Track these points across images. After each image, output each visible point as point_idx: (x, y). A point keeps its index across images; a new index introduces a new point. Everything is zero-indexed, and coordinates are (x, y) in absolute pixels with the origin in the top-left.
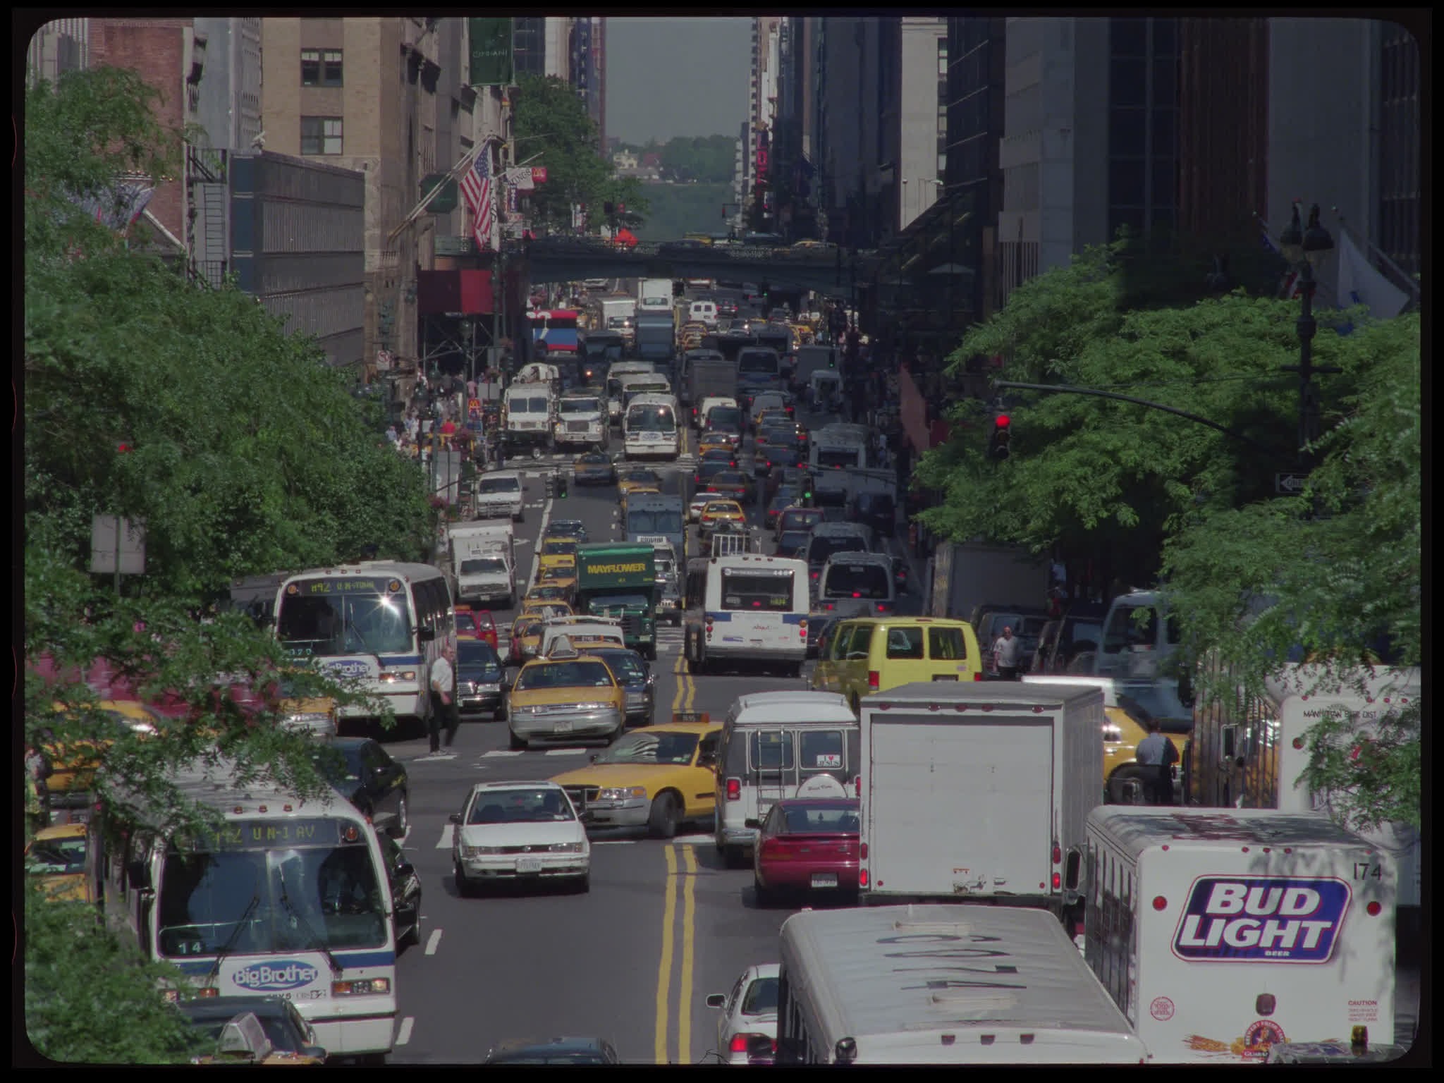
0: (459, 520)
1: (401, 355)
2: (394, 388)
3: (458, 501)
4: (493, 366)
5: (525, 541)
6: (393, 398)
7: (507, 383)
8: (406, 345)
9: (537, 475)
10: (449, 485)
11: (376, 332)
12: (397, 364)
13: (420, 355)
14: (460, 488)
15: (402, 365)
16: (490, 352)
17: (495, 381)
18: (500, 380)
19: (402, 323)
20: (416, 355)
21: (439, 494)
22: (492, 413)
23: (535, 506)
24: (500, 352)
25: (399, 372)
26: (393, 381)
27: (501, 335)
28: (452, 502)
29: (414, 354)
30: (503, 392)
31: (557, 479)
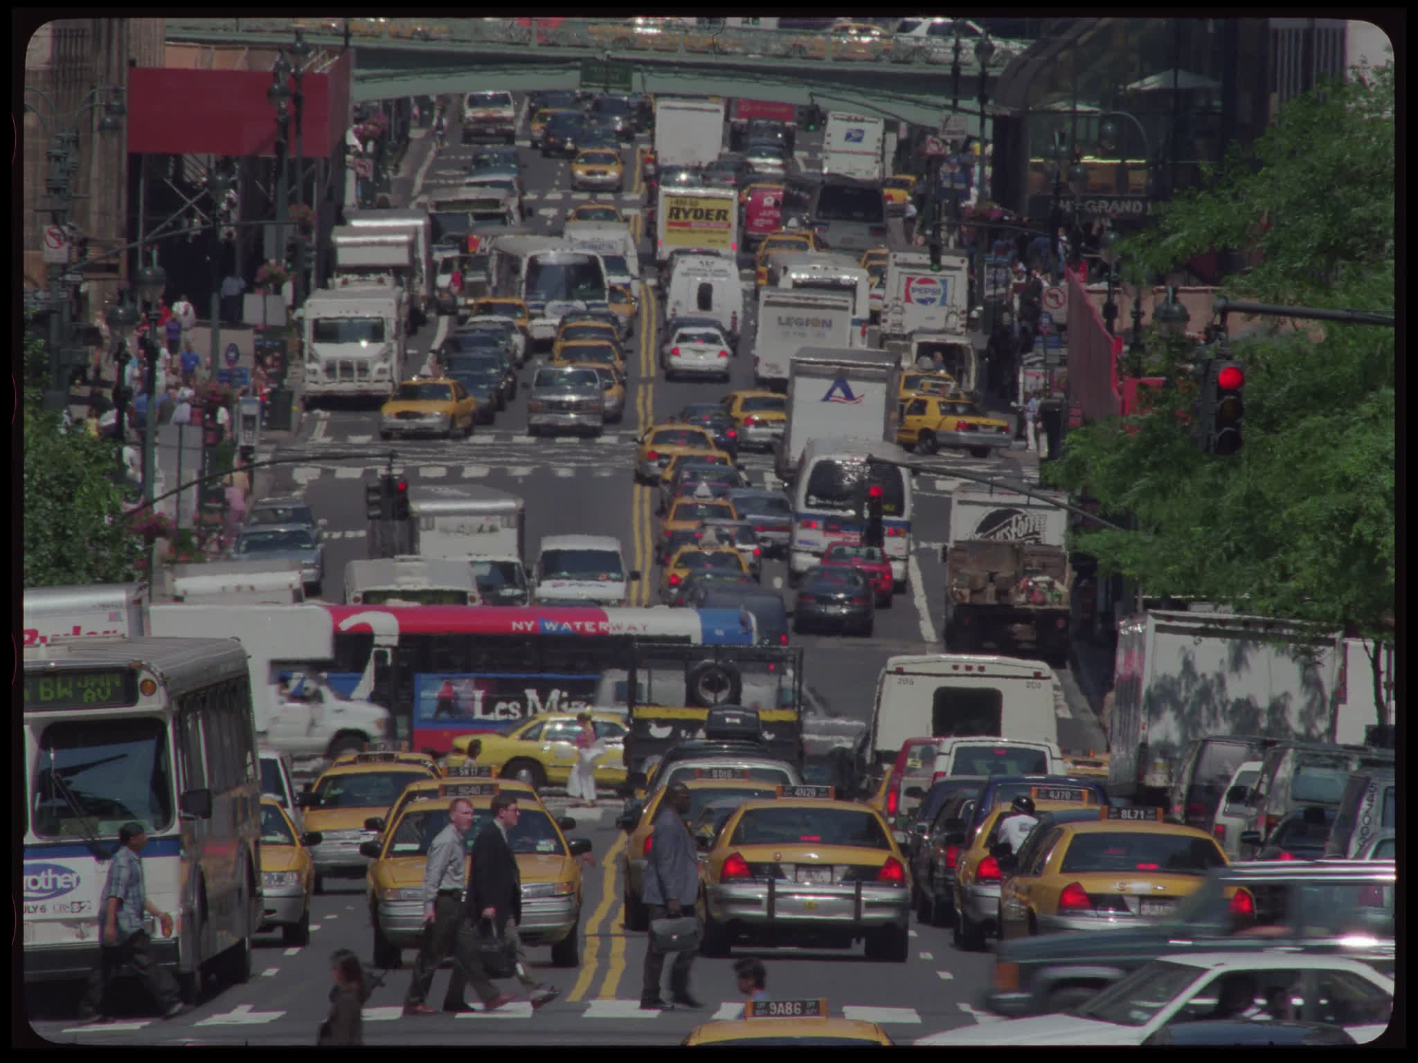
0: (201, 561)
1: (93, 234)
2: (80, 300)
3: (198, 522)
4: (274, 262)
6: (74, 318)
8: (103, 213)
9: (356, 473)
10: (179, 489)
11: (42, 189)
12: (82, 254)
13: (131, 234)
14: (203, 496)
15: (93, 253)
16: (270, 231)
17: (278, 291)
18: (288, 289)
19: (95, 171)
20: (123, 237)
21: (158, 508)
22: (268, 351)
23: (350, 534)
24: (289, 231)
25: (92, 268)
26: (77, 287)
27: (292, 199)
28: (185, 524)
29: (118, 233)
31: (388, 480)
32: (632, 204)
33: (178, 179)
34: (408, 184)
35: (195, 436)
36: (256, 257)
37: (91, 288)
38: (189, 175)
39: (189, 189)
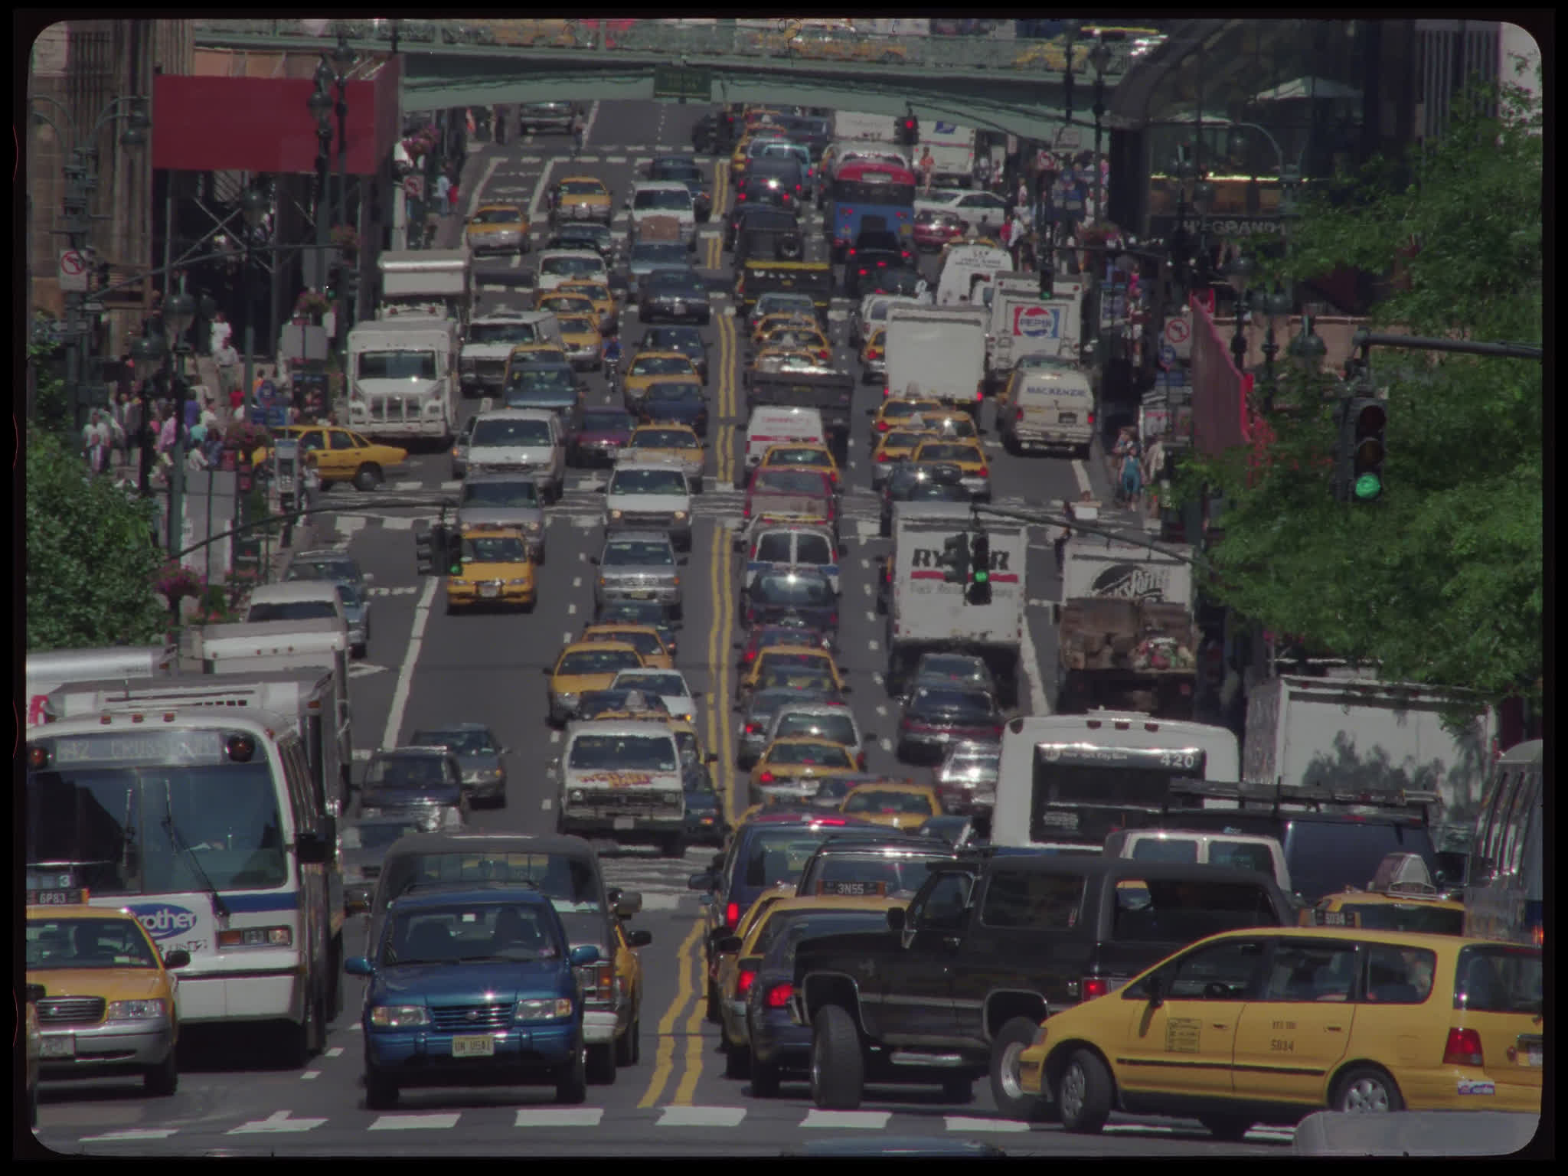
0: (234, 620)
1: (114, 259)
2: (101, 331)
3: (231, 577)
4: (314, 290)
5: (376, 669)
6: (94, 352)
7: (346, 323)
8: (128, 235)
9: (405, 523)
10: (210, 541)
11: (58, 209)
12: (103, 280)
13: (158, 261)
14: (238, 548)
15: (115, 280)
16: (309, 255)
17: (318, 321)
18: (329, 320)
19: (118, 190)
20: (148, 263)
21: (185, 561)
22: (308, 388)
23: (400, 591)
24: (331, 256)
25: (113, 297)
26: (97, 317)
27: (334, 220)
28: (216, 580)
29: (142, 260)
30: (337, 343)
31: (440, 530)
32: (711, 227)
33: (209, 199)
35: (227, 481)
36: (295, 286)
37: (113, 318)
38: (221, 194)
39: (221, 210)
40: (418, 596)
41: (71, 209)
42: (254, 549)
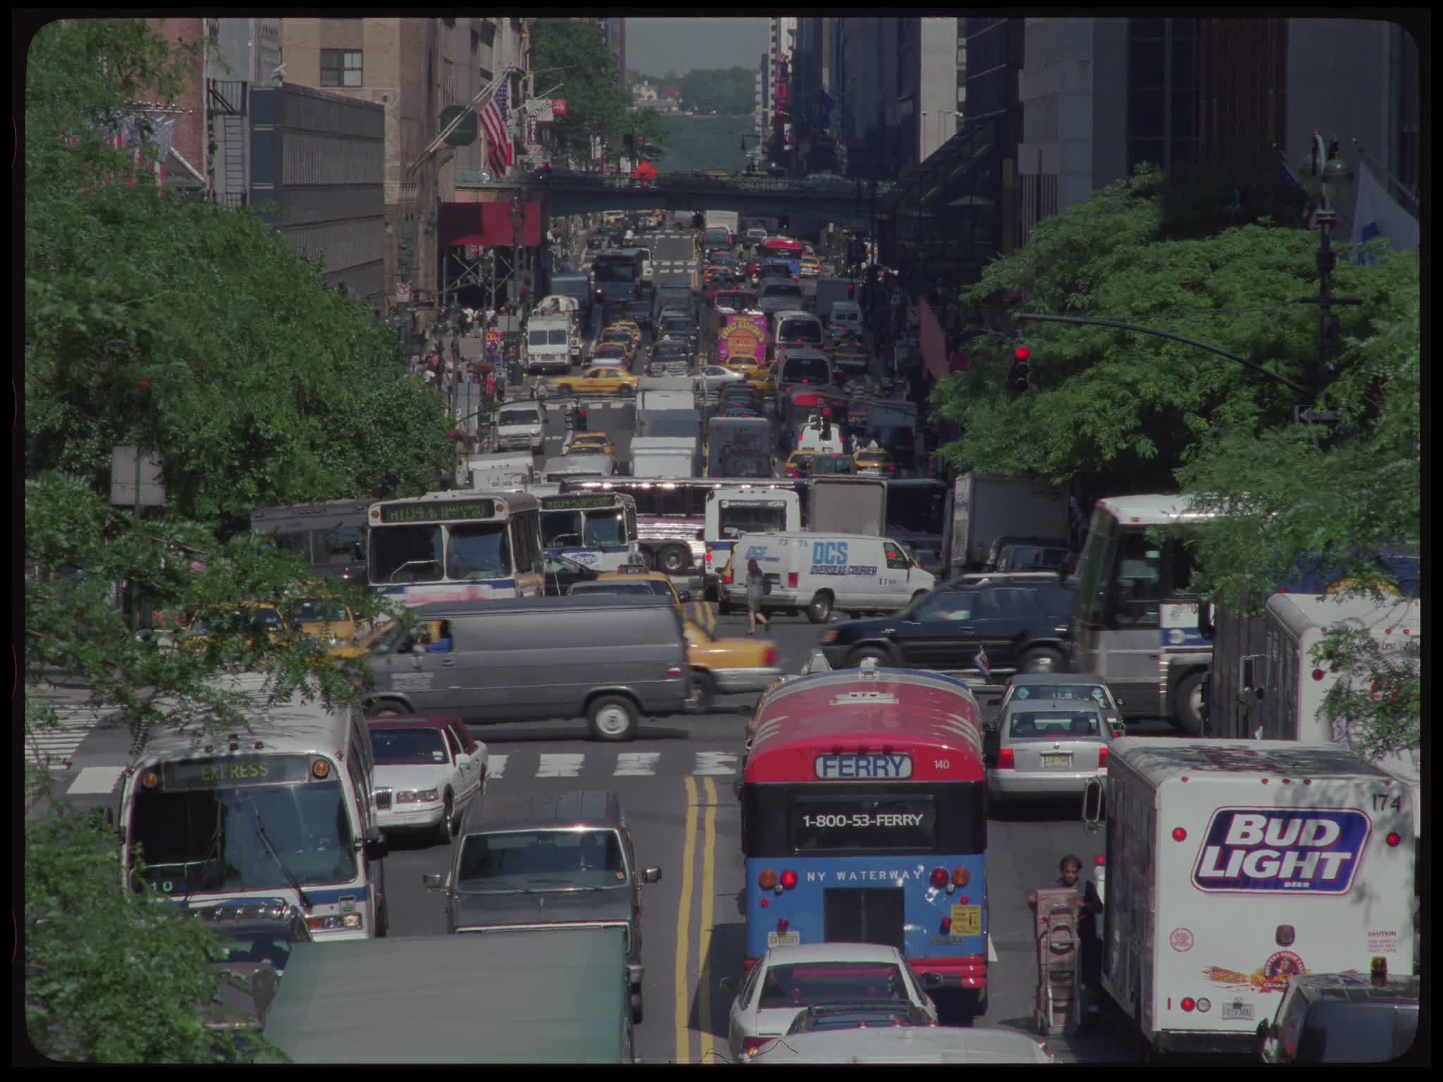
1: (421, 287)
2: (415, 320)
3: (478, 432)
4: (513, 298)
6: (413, 329)
7: (527, 316)
8: (426, 276)
9: (556, 407)
10: (468, 417)
11: (396, 264)
12: (417, 296)
13: (440, 288)
14: (480, 420)
15: (422, 297)
16: (510, 284)
17: (514, 314)
18: (520, 313)
19: (422, 254)
20: (436, 287)
21: (458, 427)
22: (512, 345)
23: (555, 438)
24: (520, 284)
25: (419, 304)
26: (413, 313)
27: (521, 267)
28: (472, 434)
29: (433, 286)
30: (523, 324)
31: (576, 411)
32: (692, 267)
33: (462, 257)
34: (578, 258)
35: (476, 388)
36: (502, 298)
37: (420, 314)
38: (468, 256)
39: (469, 263)
40: (564, 440)
41: (402, 264)
42: (488, 419)
